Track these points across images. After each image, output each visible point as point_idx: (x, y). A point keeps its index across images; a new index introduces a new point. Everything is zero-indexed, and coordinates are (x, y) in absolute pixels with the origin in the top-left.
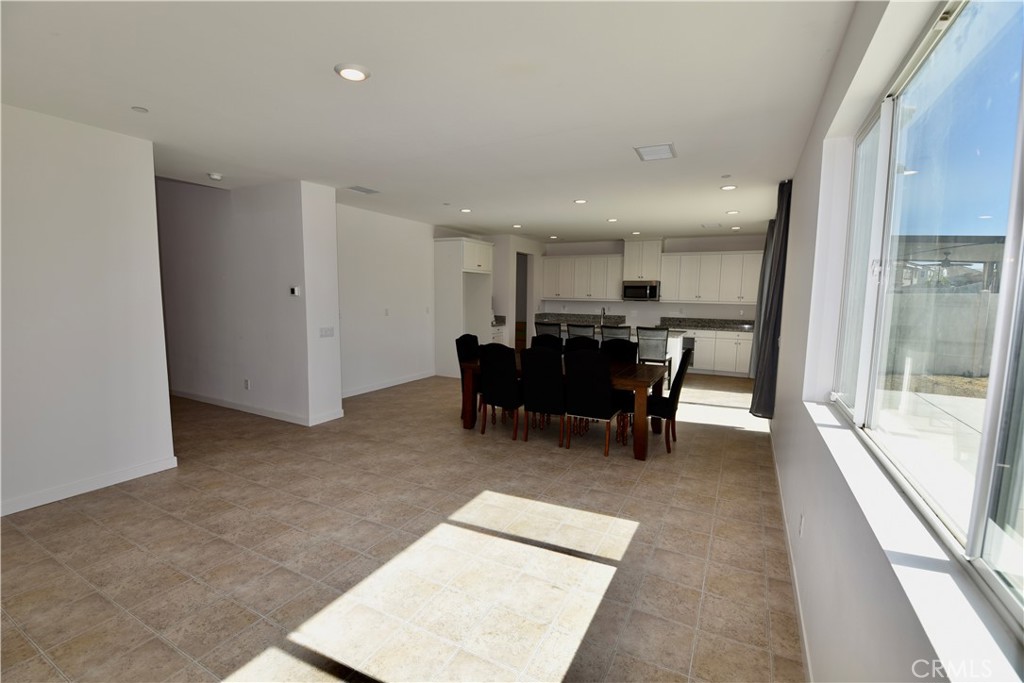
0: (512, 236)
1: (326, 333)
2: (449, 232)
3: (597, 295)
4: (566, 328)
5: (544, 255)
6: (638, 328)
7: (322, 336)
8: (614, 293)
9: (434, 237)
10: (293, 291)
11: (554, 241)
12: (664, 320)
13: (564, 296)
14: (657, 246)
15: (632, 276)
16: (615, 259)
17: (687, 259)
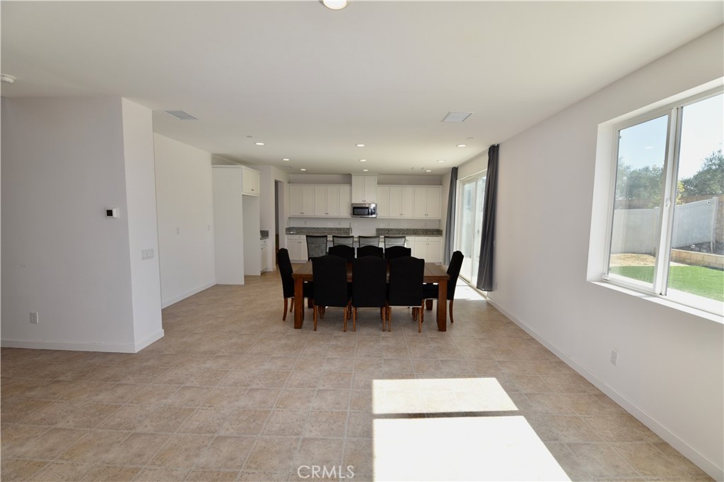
0: (272, 167)
1: (147, 255)
2: (223, 160)
3: (332, 214)
4: (331, 239)
5: (289, 183)
6: (360, 237)
7: (143, 259)
8: (345, 212)
9: (213, 164)
10: (110, 213)
11: (303, 173)
12: (378, 230)
13: (308, 213)
14: (374, 180)
15: (358, 200)
16: (346, 188)
17: (395, 190)
